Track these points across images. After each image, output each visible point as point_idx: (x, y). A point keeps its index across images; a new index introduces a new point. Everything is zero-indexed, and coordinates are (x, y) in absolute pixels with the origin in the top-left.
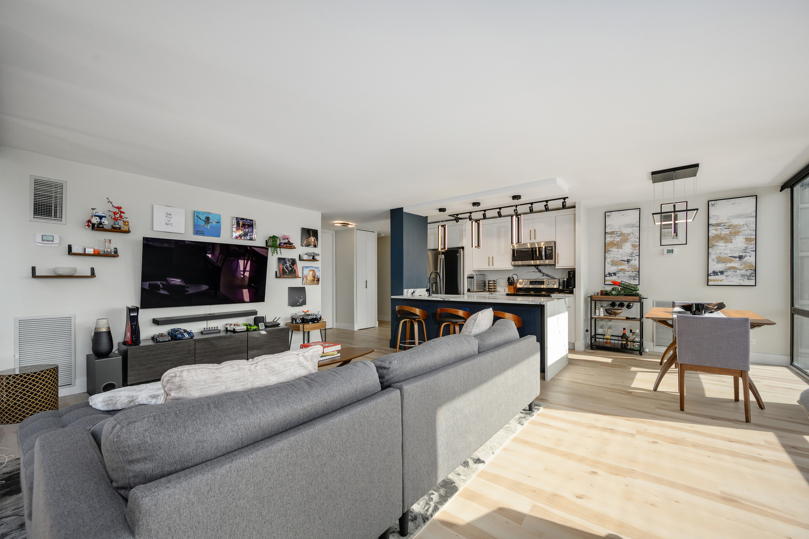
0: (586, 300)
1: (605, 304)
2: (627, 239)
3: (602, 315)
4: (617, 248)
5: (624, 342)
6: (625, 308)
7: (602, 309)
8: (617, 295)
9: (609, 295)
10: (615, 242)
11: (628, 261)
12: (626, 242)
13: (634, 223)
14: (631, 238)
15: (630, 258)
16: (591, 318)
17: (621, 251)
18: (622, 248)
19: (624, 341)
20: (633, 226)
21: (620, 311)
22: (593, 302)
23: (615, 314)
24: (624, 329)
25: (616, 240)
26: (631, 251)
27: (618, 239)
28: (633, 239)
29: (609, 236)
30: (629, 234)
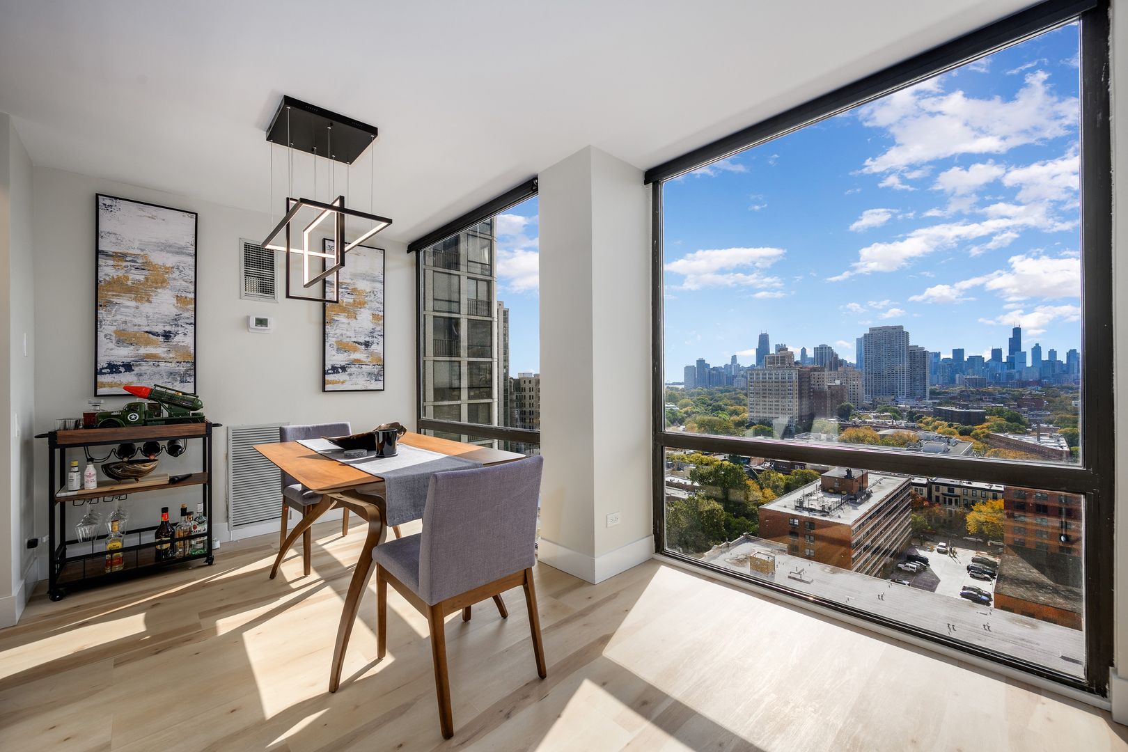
0: (27, 447)
1: (99, 452)
2: (164, 281)
3: (92, 485)
4: (135, 299)
5: (165, 546)
6: (164, 456)
7: (91, 469)
8: (145, 424)
9: (118, 425)
10: (129, 283)
11: (167, 336)
12: (162, 287)
13: (183, 244)
14: (174, 279)
15: (173, 329)
16: (52, 500)
17: (146, 308)
18: (148, 301)
19: (166, 542)
20: (180, 251)
21: (150, 466)
22: (57, 451)
23: (137, 475)
24: (165, 510)
25: (131, 277)
26: (174, 311)
27: (140, 276)
28: (181, 282)
29: (111, 262)
30: (168, 270)
